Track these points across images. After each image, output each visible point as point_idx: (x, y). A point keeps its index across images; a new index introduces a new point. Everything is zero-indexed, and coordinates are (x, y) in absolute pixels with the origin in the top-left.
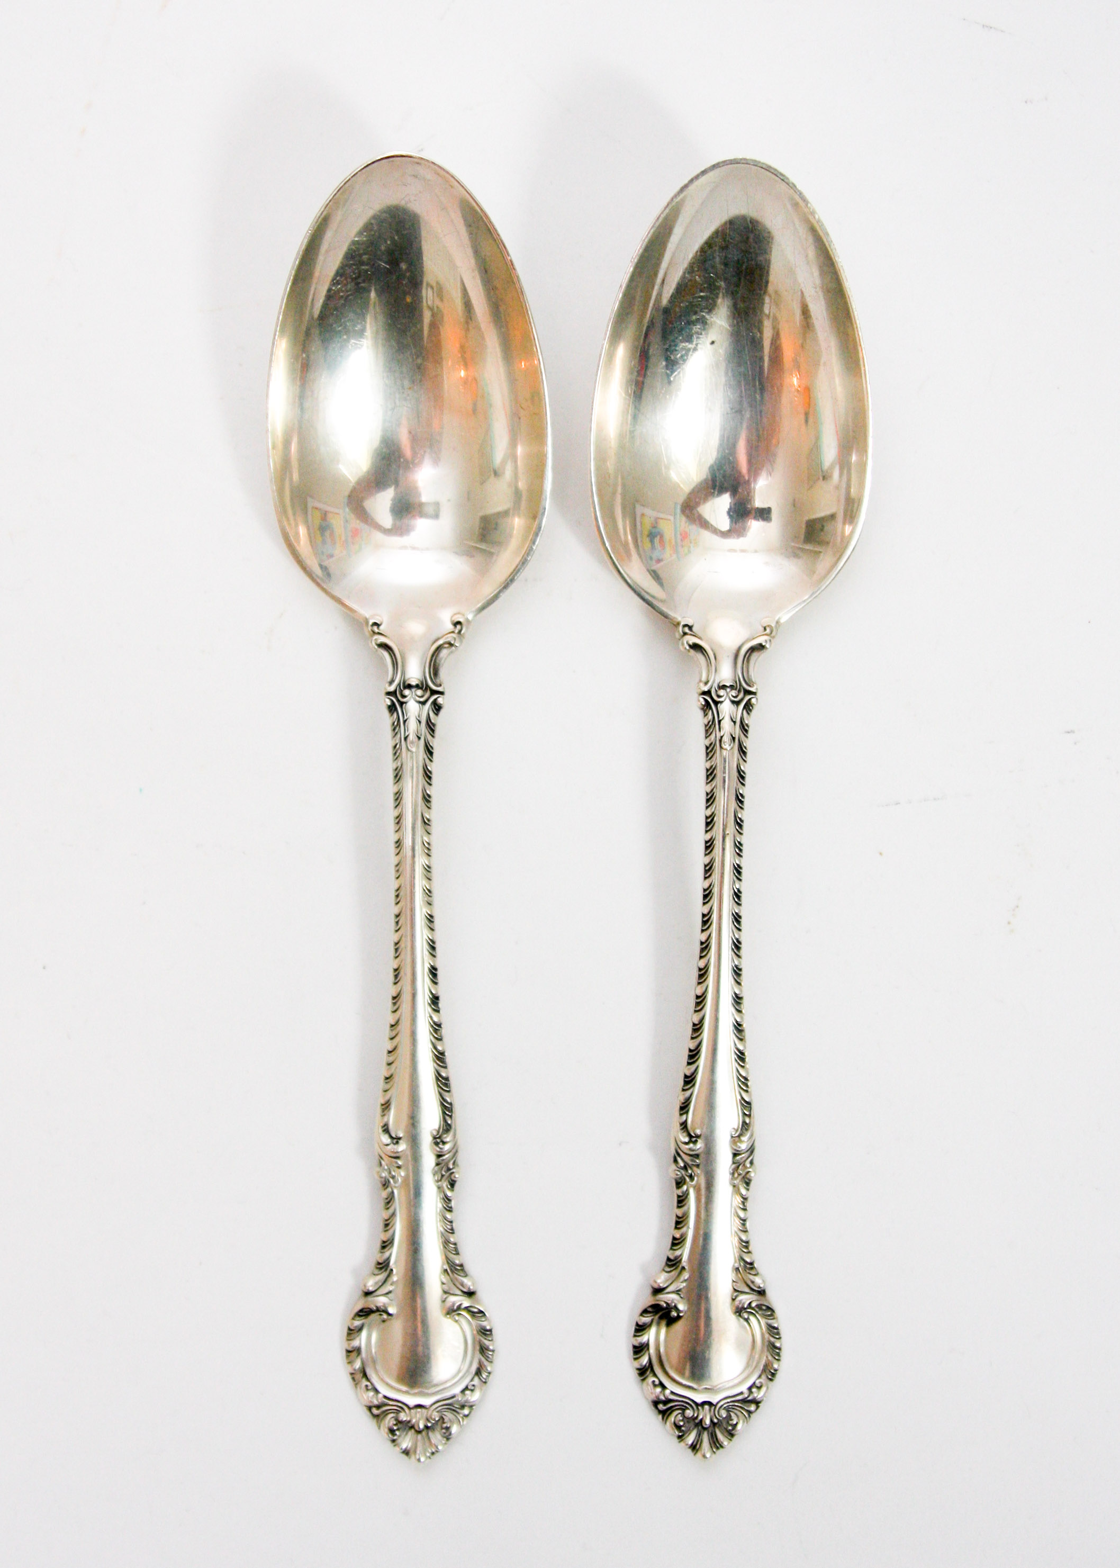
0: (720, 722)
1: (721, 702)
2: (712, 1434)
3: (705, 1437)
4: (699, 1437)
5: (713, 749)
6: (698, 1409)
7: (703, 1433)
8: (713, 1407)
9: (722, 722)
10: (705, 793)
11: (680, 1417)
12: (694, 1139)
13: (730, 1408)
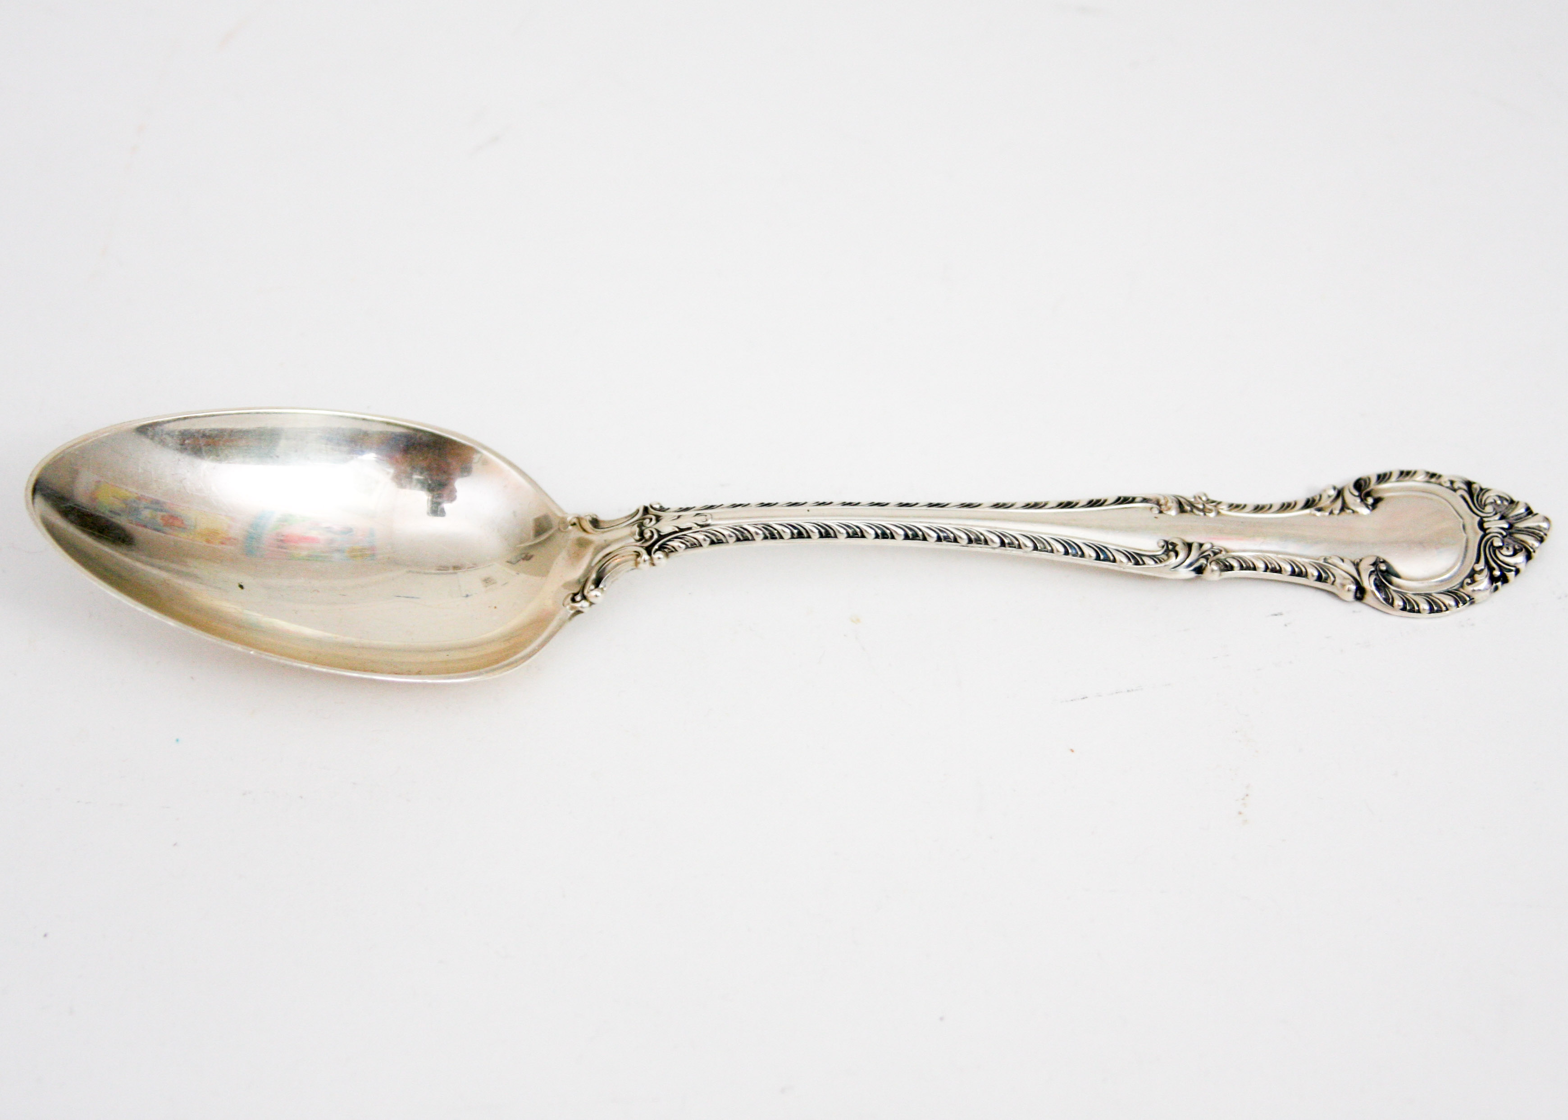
0: (681, 530)
1: (658, 532)
2: (1517, 519)
3: (1521, 525)
4: (1523, 531)
5: (713, 534)
6: (1490, 533)
7: (1517, 527)
8: (1485, 519)
9: (681, 527)
10: (764, 540)
11: (1504, 551)
12: (1170, 547)
13: (1481, 504)
